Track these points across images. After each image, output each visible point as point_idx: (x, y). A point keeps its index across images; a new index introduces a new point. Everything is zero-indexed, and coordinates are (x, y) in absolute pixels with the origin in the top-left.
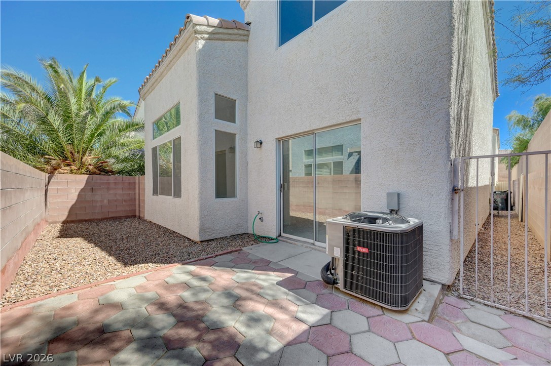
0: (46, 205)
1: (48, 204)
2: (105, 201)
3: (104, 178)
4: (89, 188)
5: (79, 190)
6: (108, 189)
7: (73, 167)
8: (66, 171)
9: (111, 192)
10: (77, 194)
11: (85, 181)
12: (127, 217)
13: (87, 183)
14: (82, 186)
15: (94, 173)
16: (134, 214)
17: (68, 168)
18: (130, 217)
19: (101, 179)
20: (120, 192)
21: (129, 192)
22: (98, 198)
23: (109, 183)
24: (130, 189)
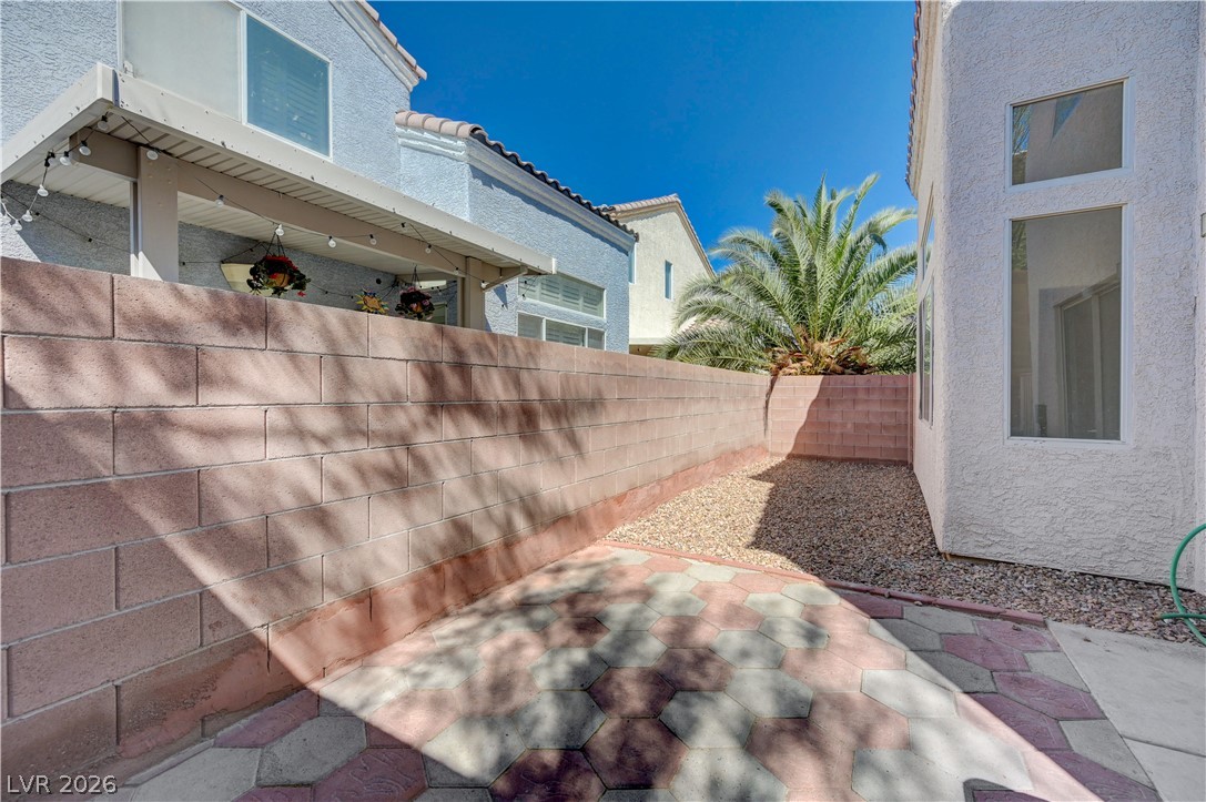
0: (766, 424)
1: (770, 422)
2: (849, 426)
3: (850, 380)
4: (823, 400)
5: (810, 403)
6: (855, 402)
7: (806, 363)
8: (793, 371)
9: (860, 408)
10: (807, 409)
11: (817, 387)
12: (888, 463)
13: (822, 390)
14: (814, 395)
15: (834, 372)
16: (904, 459)
17: (797, 365)
18: (896, 464)
19: (842, 383)
20: (876, 408)
21: (894, 410)
22: (836, 418)
23: (855, 391)
24: (896, 402)
